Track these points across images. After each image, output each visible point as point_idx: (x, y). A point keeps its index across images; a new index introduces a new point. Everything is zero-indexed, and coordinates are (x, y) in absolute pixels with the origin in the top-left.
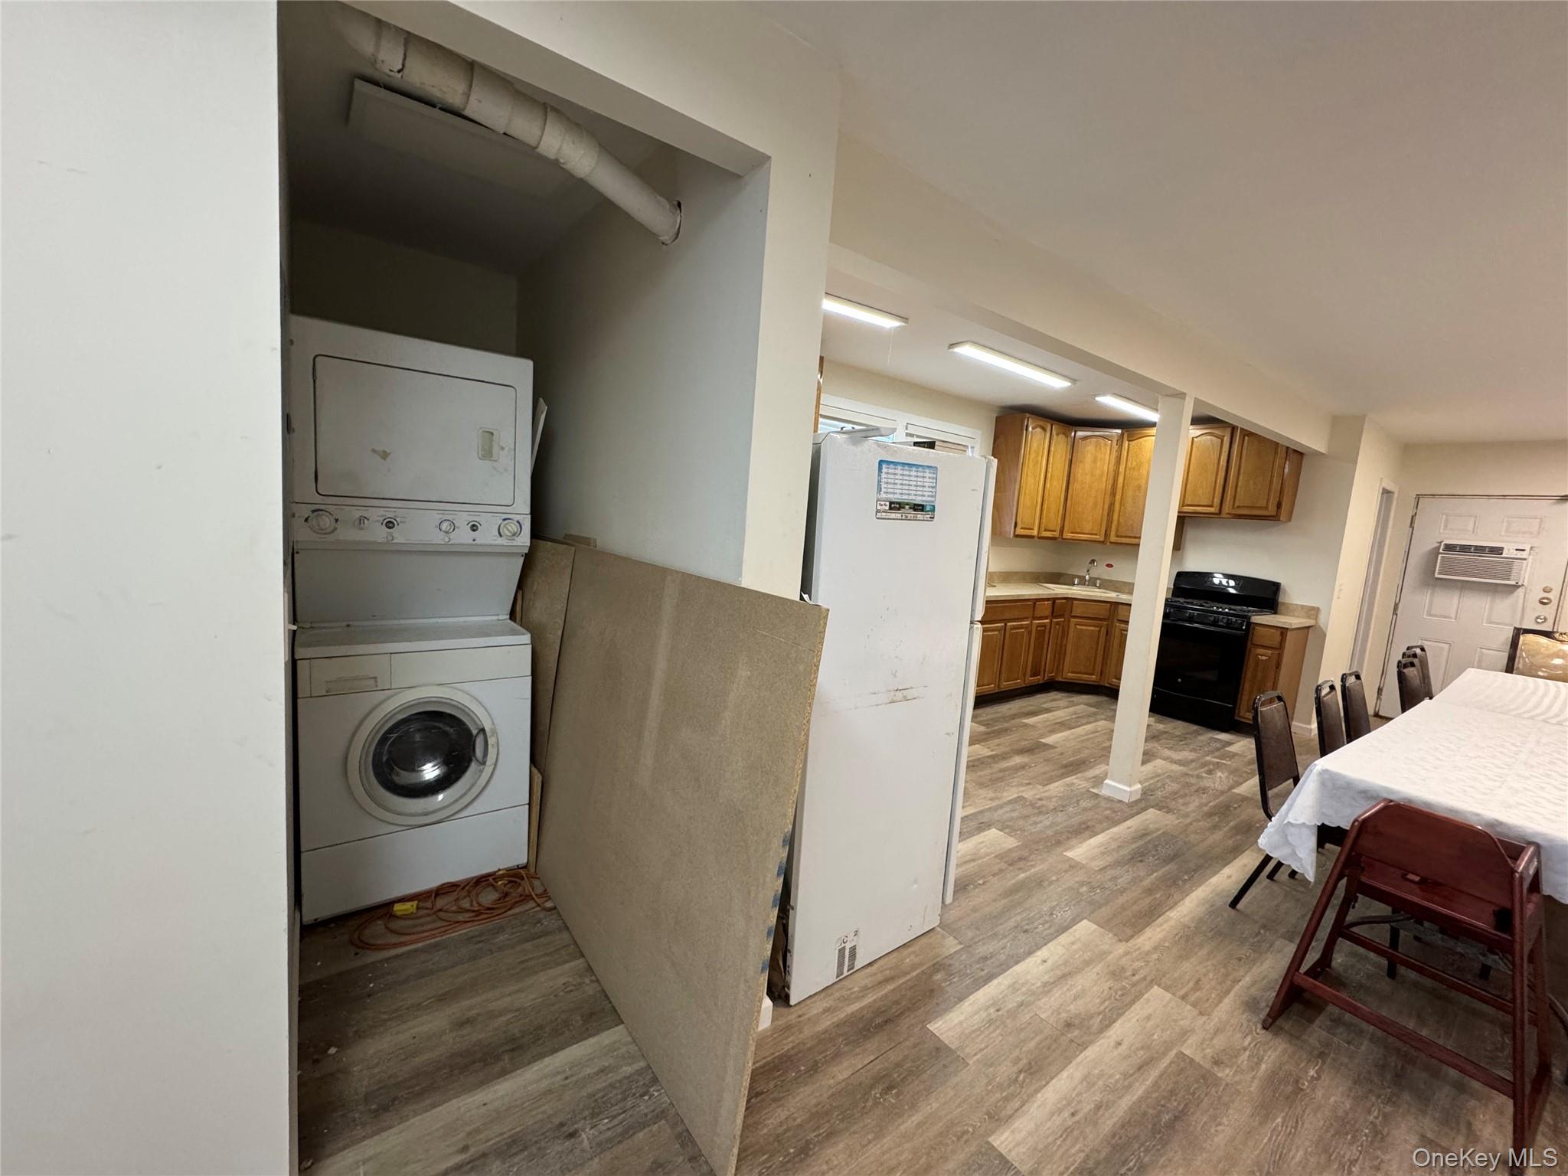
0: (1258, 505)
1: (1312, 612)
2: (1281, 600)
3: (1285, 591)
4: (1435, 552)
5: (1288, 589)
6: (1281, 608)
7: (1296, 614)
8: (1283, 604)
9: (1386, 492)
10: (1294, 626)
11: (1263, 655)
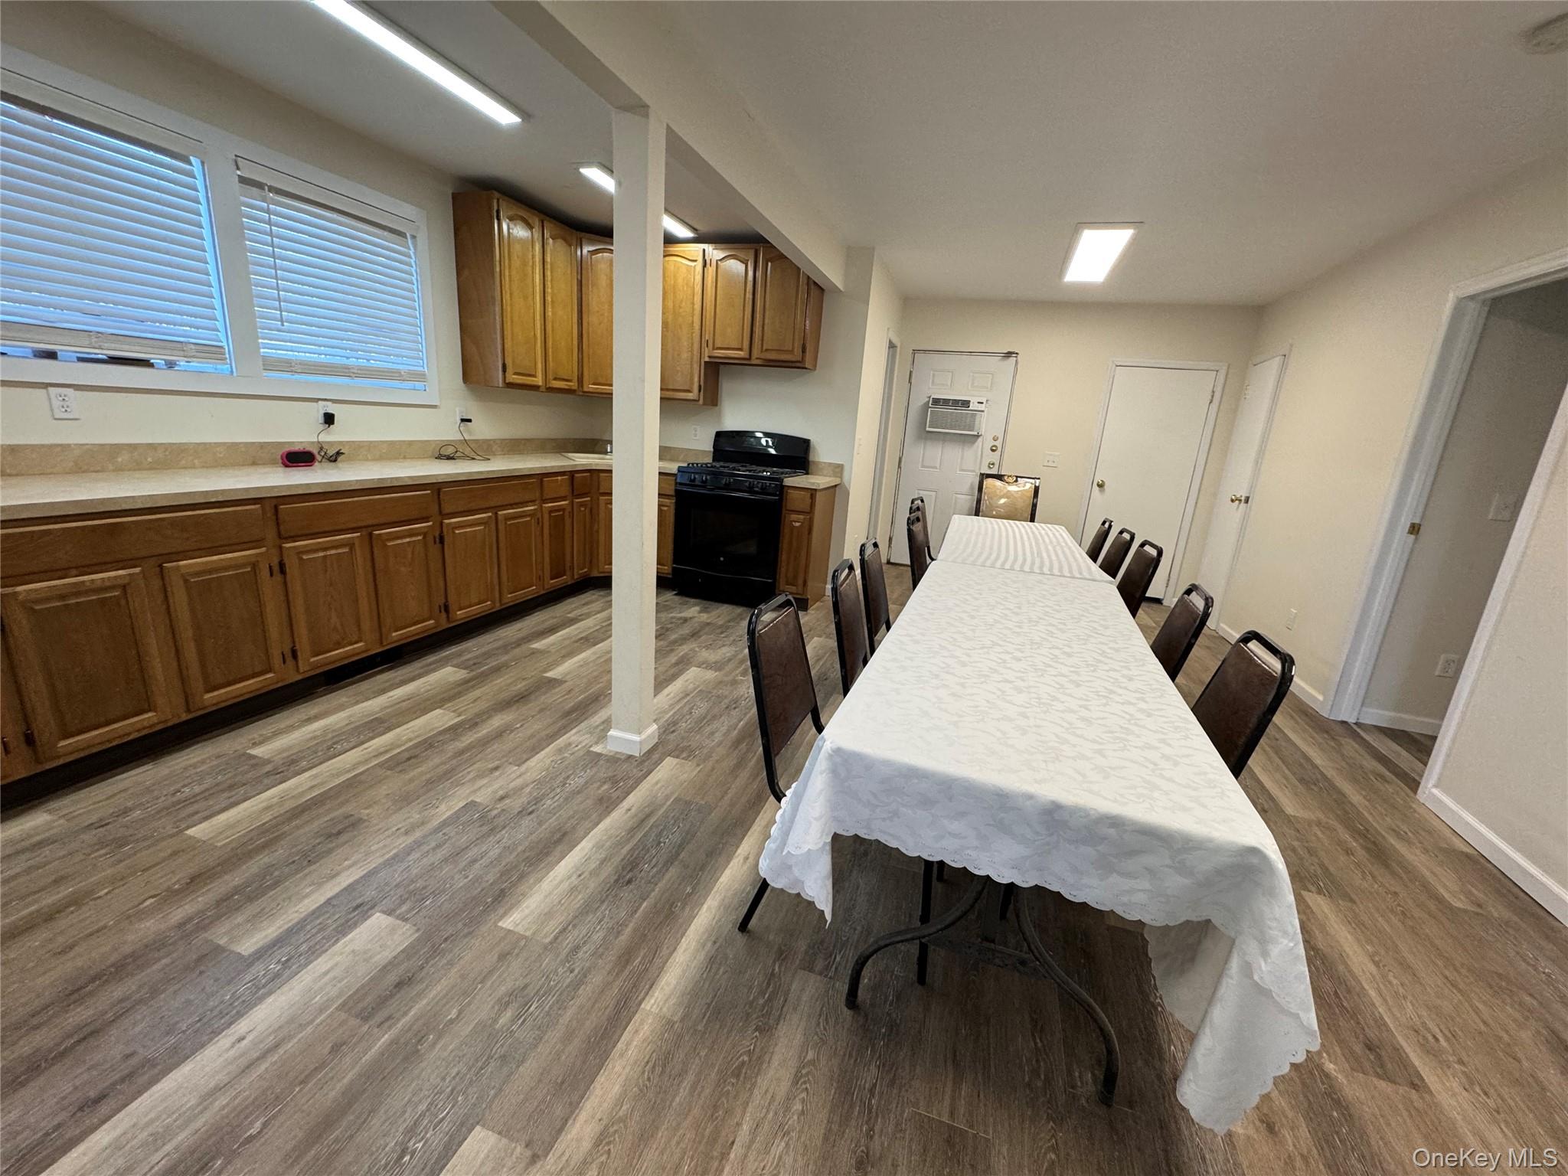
0: (785, 349)
1: (837, 470)
2: (811, 458)
3: (814, 448)
4: (926, 406)
5: (817, 447)
6: (812, 468)
7: (825, 472)
8: (814, 462)
9: (892, 346)
10: (821, 487)
11: (796, 521)
